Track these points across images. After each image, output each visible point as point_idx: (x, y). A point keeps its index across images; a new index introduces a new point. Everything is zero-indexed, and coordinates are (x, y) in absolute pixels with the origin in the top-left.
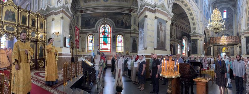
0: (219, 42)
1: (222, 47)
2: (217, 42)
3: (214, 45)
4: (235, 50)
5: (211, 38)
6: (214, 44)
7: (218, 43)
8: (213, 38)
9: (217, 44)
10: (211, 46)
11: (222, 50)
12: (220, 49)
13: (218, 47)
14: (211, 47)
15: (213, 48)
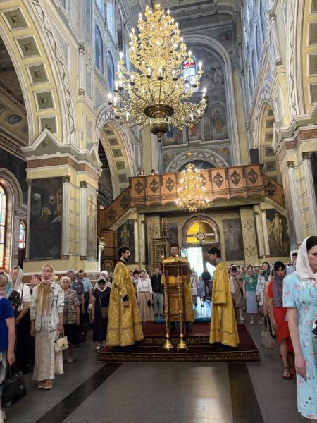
0: (168, 197)
1: (185, 219)
2: (161, 197)
3: (148, 215)
4: (247, 234)
5: (134, 182)
6: (146, 207)
7: (164, 202)
8: (142, 181)
9: (159, 210)
10: (134, 216)
11: (184, 236)
12: (175, 230)
13: (167, 221)
14: (136, 225)
15: (142, 227)
